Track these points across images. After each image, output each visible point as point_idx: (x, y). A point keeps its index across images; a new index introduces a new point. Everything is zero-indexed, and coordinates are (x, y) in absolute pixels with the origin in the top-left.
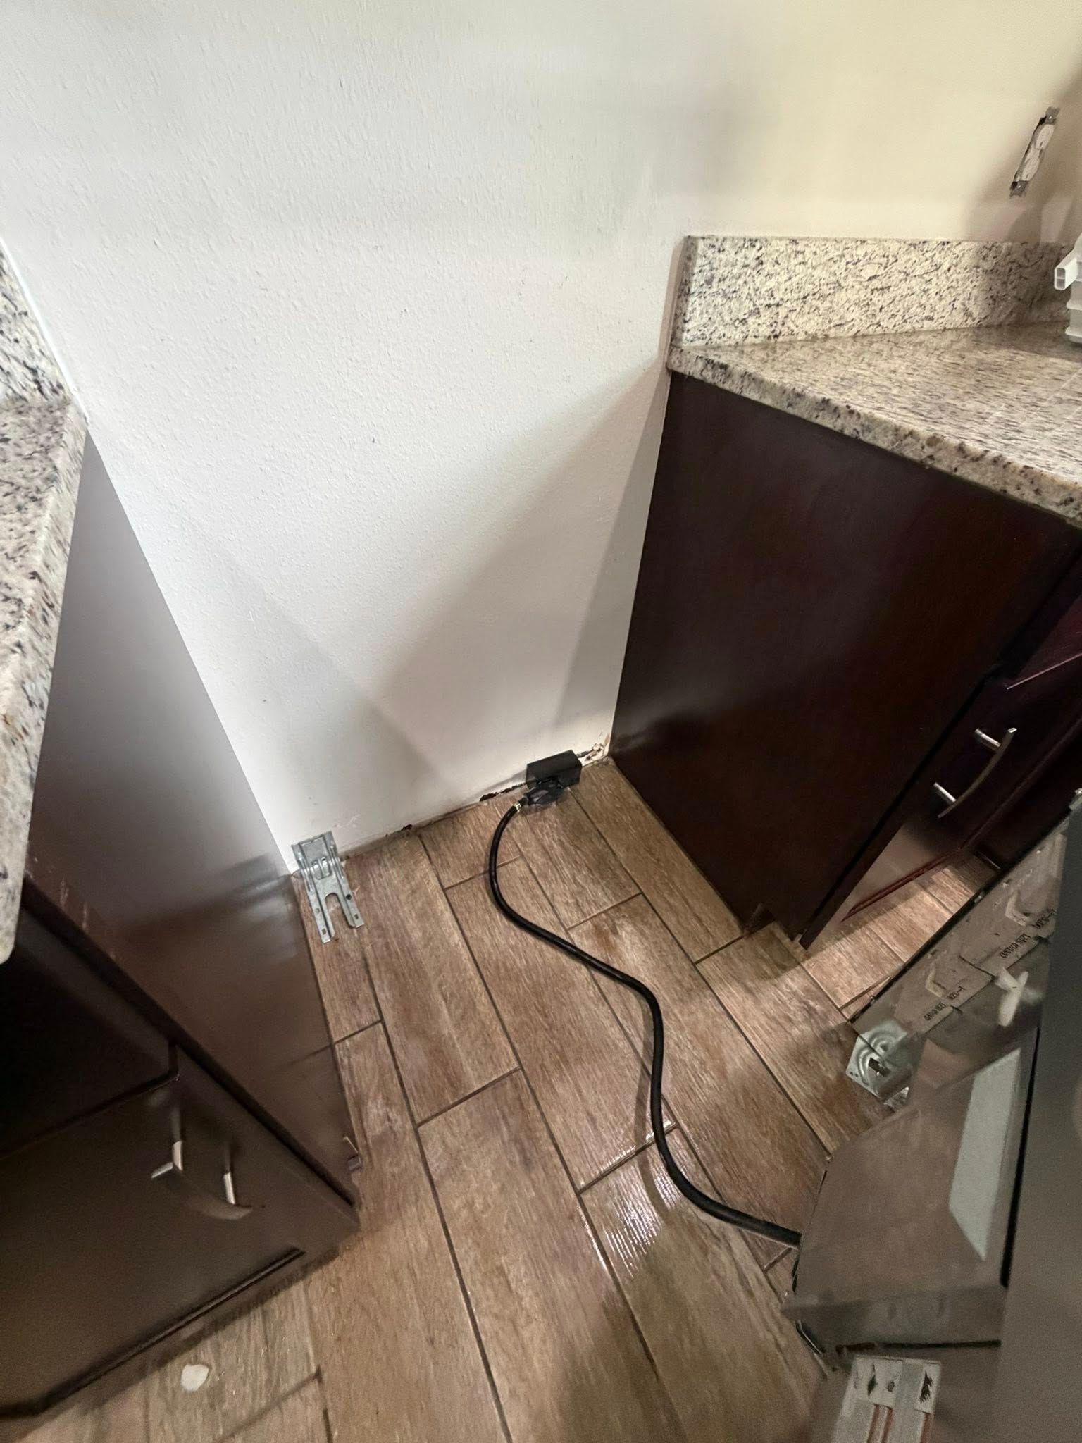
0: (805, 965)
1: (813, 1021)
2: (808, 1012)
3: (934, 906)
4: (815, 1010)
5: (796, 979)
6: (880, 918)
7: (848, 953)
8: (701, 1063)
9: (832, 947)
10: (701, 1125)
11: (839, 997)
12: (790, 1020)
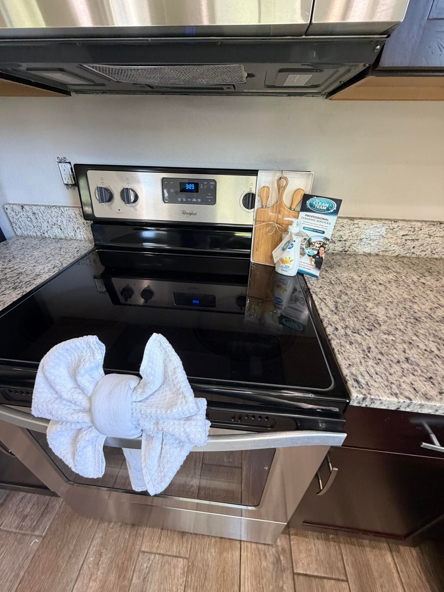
0: (292, 537)
1: (276, 565)
2: (277, 560)
3: (390, 564)
4: (281, 562)
5: (283, 540)
6: (350, 546)
7: (318, 549)
8: (215, 541)
9: (312, 540)
10: (197, 567)
11: (298, 566)
12: (266, 556)
